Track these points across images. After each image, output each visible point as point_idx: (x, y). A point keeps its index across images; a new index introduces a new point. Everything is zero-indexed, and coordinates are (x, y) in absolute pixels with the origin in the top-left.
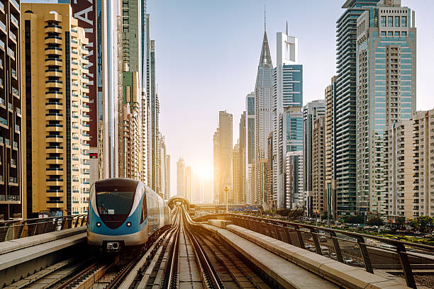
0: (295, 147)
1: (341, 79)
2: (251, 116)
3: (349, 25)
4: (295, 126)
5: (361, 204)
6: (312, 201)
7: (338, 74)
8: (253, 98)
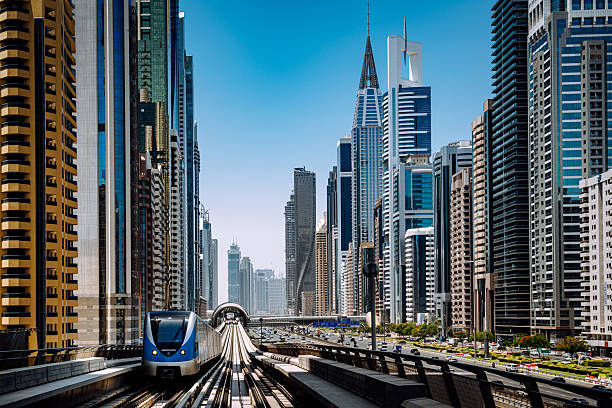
0: (420, 221)
1: (500, 104)
2: (346, 174)
3: (514, 12)
4: (420, 187)
5: (539, 314)
6: (450, 310)
7: (495, 95)
8: (350, 144)
